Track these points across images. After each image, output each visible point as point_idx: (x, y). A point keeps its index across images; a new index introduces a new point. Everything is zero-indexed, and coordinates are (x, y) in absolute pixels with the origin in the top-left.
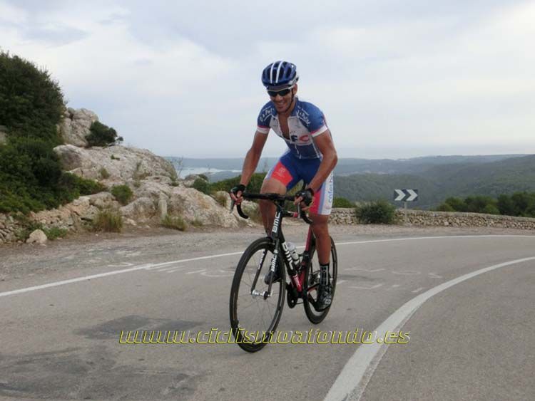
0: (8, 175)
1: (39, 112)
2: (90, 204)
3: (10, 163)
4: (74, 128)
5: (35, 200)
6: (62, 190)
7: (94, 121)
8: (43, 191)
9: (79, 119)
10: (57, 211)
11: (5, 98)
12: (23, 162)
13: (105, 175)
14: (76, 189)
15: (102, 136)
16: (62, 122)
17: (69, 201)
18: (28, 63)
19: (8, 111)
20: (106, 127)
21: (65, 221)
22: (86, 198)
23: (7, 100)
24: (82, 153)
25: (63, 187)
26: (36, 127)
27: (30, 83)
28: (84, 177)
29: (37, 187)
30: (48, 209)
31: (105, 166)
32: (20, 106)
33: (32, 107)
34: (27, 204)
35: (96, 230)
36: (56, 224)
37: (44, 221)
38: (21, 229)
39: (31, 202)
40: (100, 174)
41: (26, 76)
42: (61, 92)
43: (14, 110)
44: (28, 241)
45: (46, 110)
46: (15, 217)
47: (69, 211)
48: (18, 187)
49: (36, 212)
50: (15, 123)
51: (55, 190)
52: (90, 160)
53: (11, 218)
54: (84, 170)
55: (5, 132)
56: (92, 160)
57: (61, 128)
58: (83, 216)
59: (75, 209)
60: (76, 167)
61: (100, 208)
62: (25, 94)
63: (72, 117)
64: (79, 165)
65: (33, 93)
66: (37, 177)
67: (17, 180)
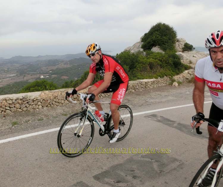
0: (166, 64)
1: (170, 41)
2: (188, 73)
3: (167, 61)
4: (179, 45)
5: (173, 72)
6: (180, 69)
7: (185, 42)
8: (175, 69)
9: (180, 42)
10: (179, 76)
11: (161, 38)
12: (171, 60)
13: (191, 62)
14: (183, 68)
15: (188, 48)
16: (175, 43)
17: (182, 72)
18: (167, 25)
19: (161, 42)
20: (189, 44)
21: (181, 79)
22: (186, 71)
23: (162, 38)
24: (184, 55)
25: (181, 68)
26: (169, 46)
27: (168, 32)
28: (184, 63)
29: (174, 68)
30: (177, 75)
31: (191, 60)
32: (165, 40)
33: (168, 40)
34: (172, 74)
35: (190, 82)
36: (179, 80)
37: (176, 79)
38: (171, 81)
39: (173, 73)
40: (189, 62)
41: (167, 30)
42: (177, 34)
43: (163, 41)
44: (173, 85)
45: (172, 40)
46: (169, 78)
47: (182, 76)
48: (169, 68)
49: (174, 76)
50: (163, 45)
51: (178, 69)
52: (186, 58)
53: (168, 78)
54: (185, 61)
55: (160, 48)
56: (187, 58)
57: (175, 45)
58: (186, 77)
59: (184, 75)
60: (182, 60)
61: (191, 75)
62: (166, 36)
63: (178, 41)
64: (183, 59)
65: (169, 35)
66: (174, 65)
67: (169, 66)
